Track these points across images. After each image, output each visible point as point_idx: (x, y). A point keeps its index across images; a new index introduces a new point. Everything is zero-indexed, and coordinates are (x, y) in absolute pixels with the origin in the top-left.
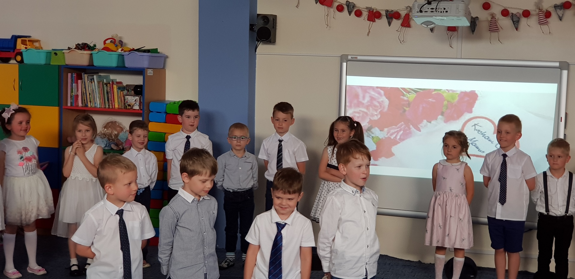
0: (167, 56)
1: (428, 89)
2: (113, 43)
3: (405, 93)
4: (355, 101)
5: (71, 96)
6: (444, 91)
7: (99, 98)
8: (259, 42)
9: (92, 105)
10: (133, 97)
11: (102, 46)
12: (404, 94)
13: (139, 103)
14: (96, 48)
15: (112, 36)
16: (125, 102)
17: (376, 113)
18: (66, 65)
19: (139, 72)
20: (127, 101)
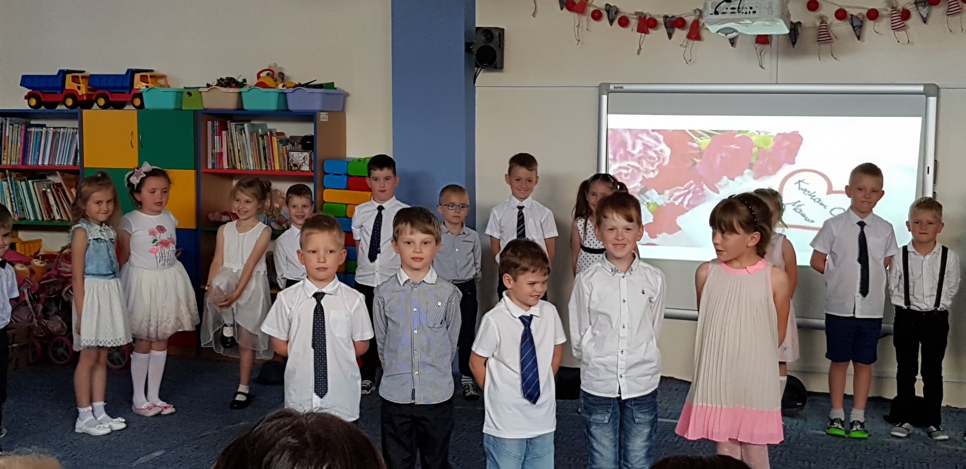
0: (347, 93)
1: (728, 130)
2: (270, 76)
3: (695, 137)
4: (622, 152)
5: (212, 154)
6: (753, 134)
7: (252, 156)
8: (480, 68)
9: (242, 166)
10: (300, 152)
11: (256, 81)
12: (693, 139)
13: (309, 162)
14: (246, 84)
15: (269, 67)
16: (289, 161)
17: (652, 168)
18: (205, 109)
19: (308, 117)
20: (292, 159)
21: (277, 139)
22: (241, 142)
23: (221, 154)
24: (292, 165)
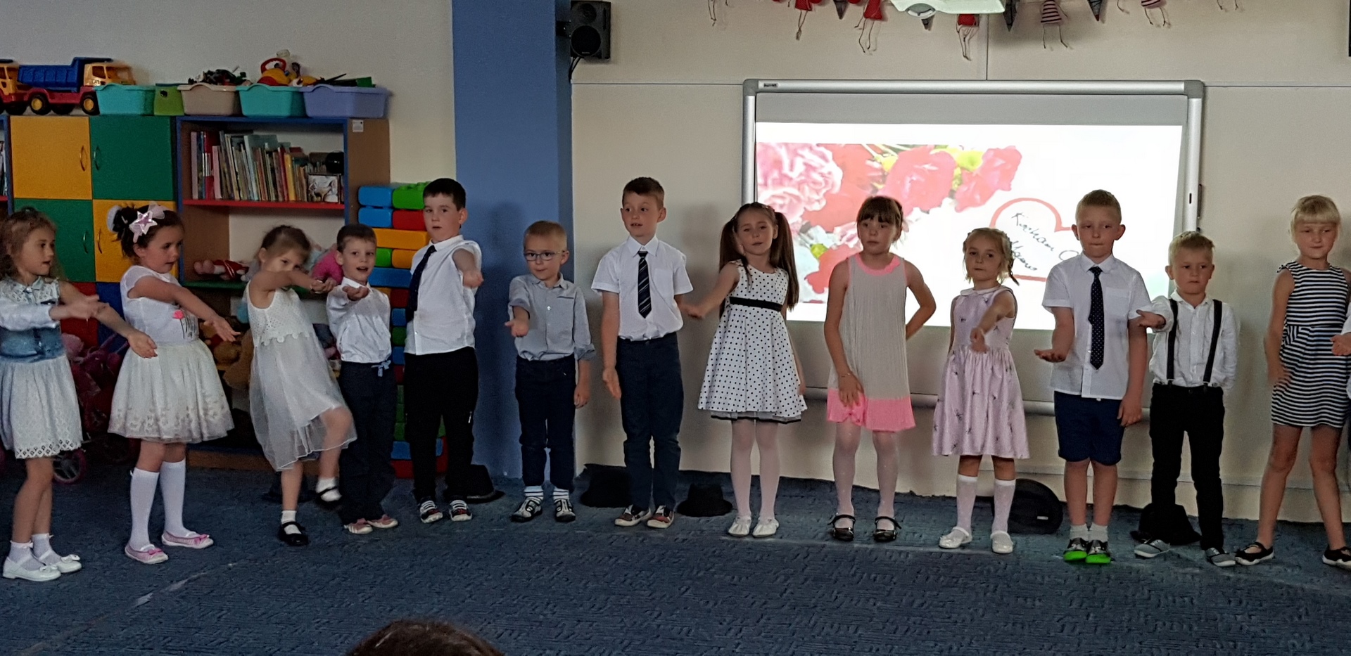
0: (390, 92)
1: (920, 145)
2: (280, 68)
3: (875, 154)
4: (775, 174)
5: (199, 180)
6: (954, 150)
7: (256, 181)
8: (578, 57)
9: (241, 196)
10: (324, 177)
11: (259, 75)
12: (873, 157)
13: (338, 190)
14: (245, 80)
15: (278, 55)
16: (309, 189)
17: (816, 197)
18: (186, 115)
19: (336, 126)
20: (313, 186)
21: (291, 158)
22: (239, 162)
23: (211, 178)
24: (313, 193)
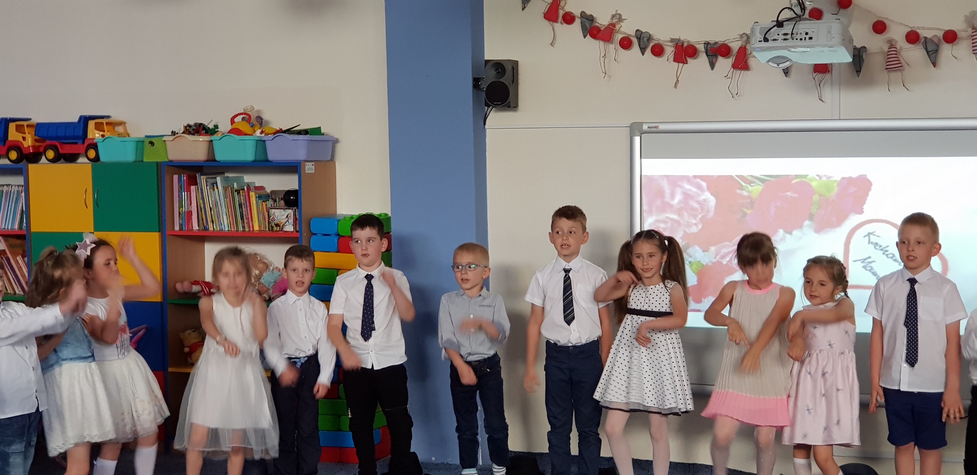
0: (336, 139)
1: (783, 175)
2: (246, 121)
3: (743, 184)
4: (659, 203)
5: (179, 214)
6: (813, 178)
7: (226, 215)
8: (491, 107)
9: (215, 227)
10: (282, 210)
11: (229, 127)
12: (742, 186)
13: (294, 220)
14: (218, 131)
15: (244, 110)
16: (270, 220)
17: (694, 222)
18: (170, 161)
19: (292, 168)
20: (273, 218)
21: (256, 194)
22: (213, 199)
23: (190, 213)
24: (273, 224)
